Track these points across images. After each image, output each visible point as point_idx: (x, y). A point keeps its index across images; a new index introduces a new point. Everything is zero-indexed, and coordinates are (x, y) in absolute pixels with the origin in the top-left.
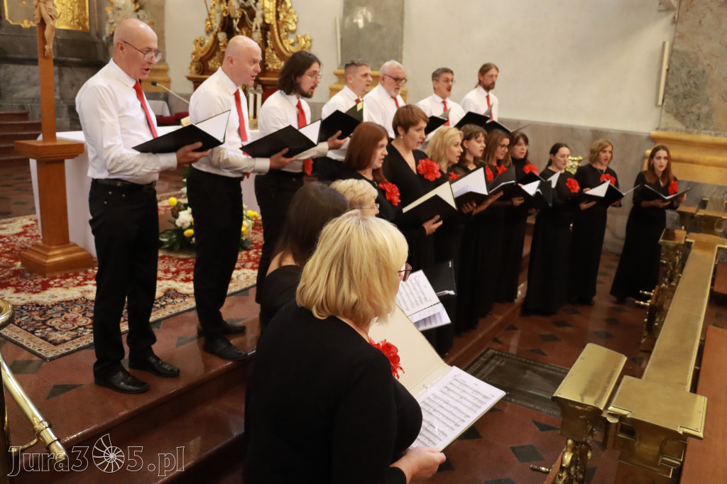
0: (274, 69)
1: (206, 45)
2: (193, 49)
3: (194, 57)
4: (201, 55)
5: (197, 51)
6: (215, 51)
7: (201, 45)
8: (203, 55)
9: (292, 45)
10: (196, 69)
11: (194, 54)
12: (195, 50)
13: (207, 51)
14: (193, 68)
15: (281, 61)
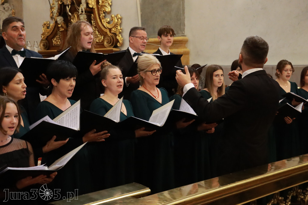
0: (97, 42)
1: (51, 27)
2: (42, 30)
3: (43, 37)
4: (47, 34)
5: (44, 32)
6: (57, 31)
7: (48, 27)
8: (49, 34)
9: (109, 23)
10: (44, 45)
11: (43, 34)
12: (43, 31)
13: (52, 31)
14: (42, 45)
15: (102, 35)
